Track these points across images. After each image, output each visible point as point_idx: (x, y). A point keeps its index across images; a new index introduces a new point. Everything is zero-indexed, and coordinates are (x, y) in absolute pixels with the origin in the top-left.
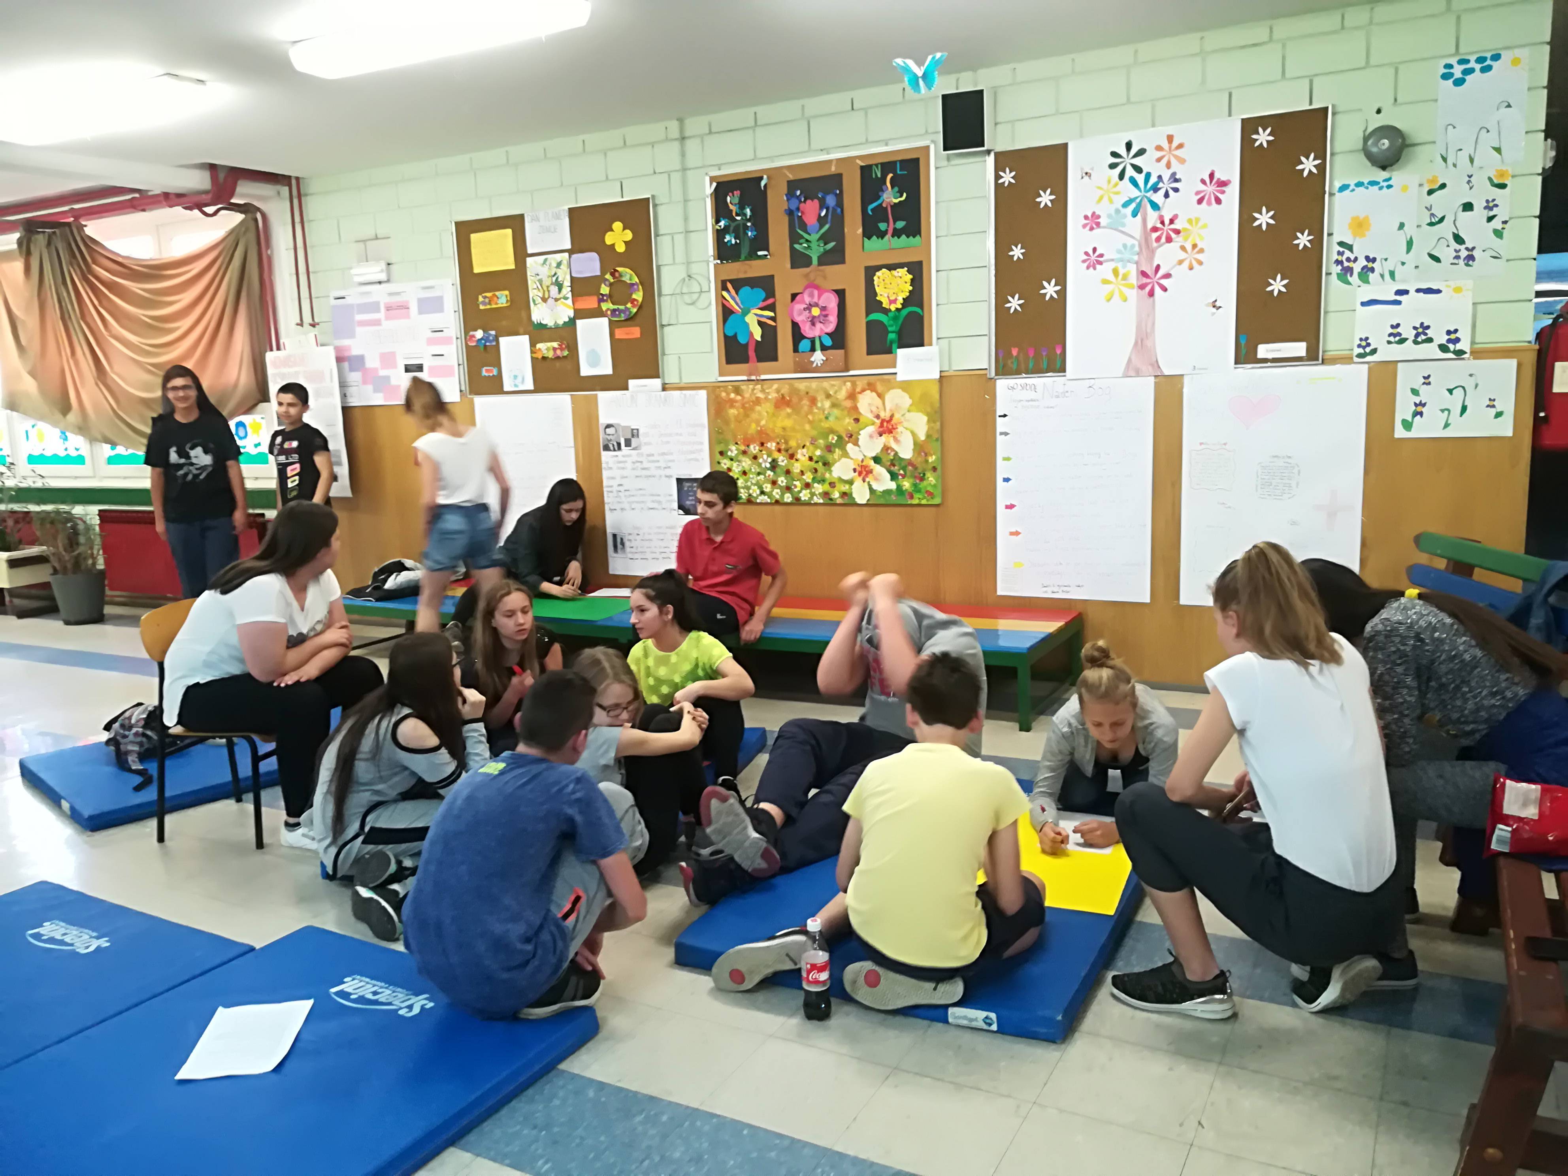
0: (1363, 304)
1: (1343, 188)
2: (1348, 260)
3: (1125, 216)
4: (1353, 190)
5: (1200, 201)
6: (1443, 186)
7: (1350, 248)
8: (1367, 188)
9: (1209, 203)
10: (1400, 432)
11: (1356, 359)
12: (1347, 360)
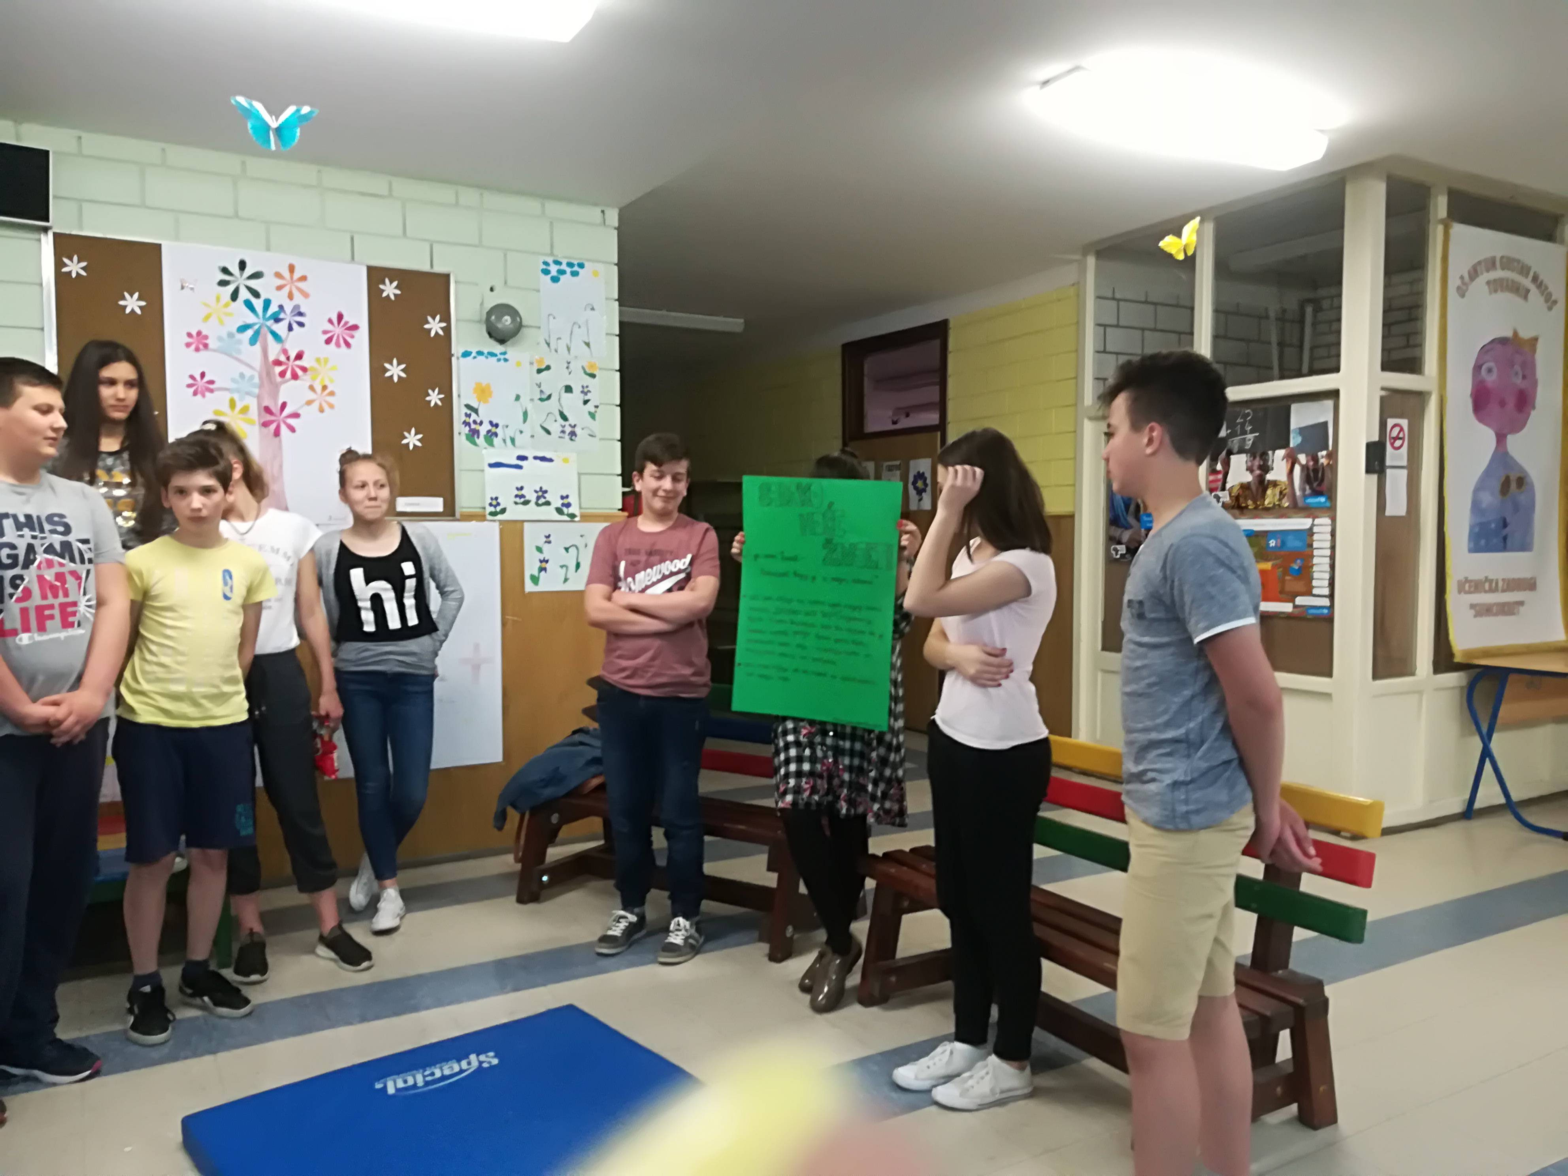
0: (491, 466)
1: (466, 354)
2: (475, 422)
3: (240, 342)
4: (475, 358)
5: (328, 341)
6: (548, 368)
7: (476, 411)
8: (487, 357)
9: (338, 345)
10: (529, 587)
11: (489, 517)
12: (481, 517)
